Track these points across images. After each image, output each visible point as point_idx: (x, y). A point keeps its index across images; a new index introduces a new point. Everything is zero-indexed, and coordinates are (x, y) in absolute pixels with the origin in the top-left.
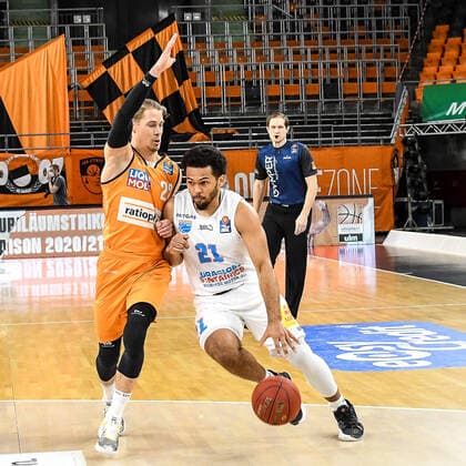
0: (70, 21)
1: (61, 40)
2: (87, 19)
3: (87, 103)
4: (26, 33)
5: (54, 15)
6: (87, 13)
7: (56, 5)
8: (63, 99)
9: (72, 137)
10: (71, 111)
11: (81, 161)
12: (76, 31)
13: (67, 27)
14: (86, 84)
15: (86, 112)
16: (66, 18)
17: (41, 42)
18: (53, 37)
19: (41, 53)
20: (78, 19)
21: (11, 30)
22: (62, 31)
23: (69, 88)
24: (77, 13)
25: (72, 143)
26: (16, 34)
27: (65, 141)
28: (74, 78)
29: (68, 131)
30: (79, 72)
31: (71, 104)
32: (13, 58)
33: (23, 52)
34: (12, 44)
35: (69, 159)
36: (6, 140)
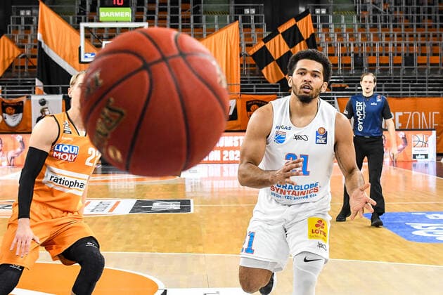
0: (242, 12)
1: (237, 24)
2: (253, 11)
3: (251, 65)
4: (213, 20)
5: (232, 9)
6: (253, 7)
7: (233, 2)
8: (237, 62)
9: (241, 86)
10: (241, 70)
11: (247, 102)
12: (246, 19)
13: (240, 17)
14: (251, 53)
15: (252, 71)
16: (239, 11)
17: (223, 25)
18: (231, 22)
19: (224, 32)
20: (247, 11)
21: (204, 17)
22: (236, 19)
23: (241, 56)
24: (247, 7)
25: (241, 91)
26: (207, 20)
27: (237, 89)
28: (244, 50)
29: (239, 83)
30: (247, 45)
31: (241, 65)
32: (205, 35)
33: (211, 31)
34: (204, 27)
35: (239, 101)
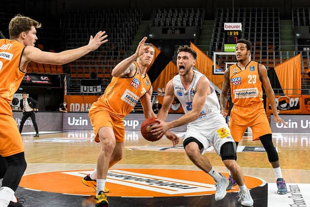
0: (302, 49)
1: (299, 56)
2: (308, 49)
3: (307, 79)
4: (286, 54)
5: (296, 48)
6: (308, 47)
7: (297, 44)
8: (299, 77)
9: (302, 91)
10: (302, 82)
11: (305, 99)
12: (304, 53)
13: (301, 52)
14: (307, 72)
15: (307, 82)
16: (301, 49)
17: (291, 56)
18: (296, 55)
19: (292, 60)
20: (305, 49)
21: (281, 52)
22: (299, 53)
23: (301, 74)
24: (305, 47)
25: (302, 93)
26: (283, 54)
27: (299, 92)
28: (303, 70)
29: (301, 88)
30: (305, 68)
31: (302, 79)
32: (281, 62)
33: (285, 60)
34: (281, 57)
35: (301, 98)
36: (278, 91)
